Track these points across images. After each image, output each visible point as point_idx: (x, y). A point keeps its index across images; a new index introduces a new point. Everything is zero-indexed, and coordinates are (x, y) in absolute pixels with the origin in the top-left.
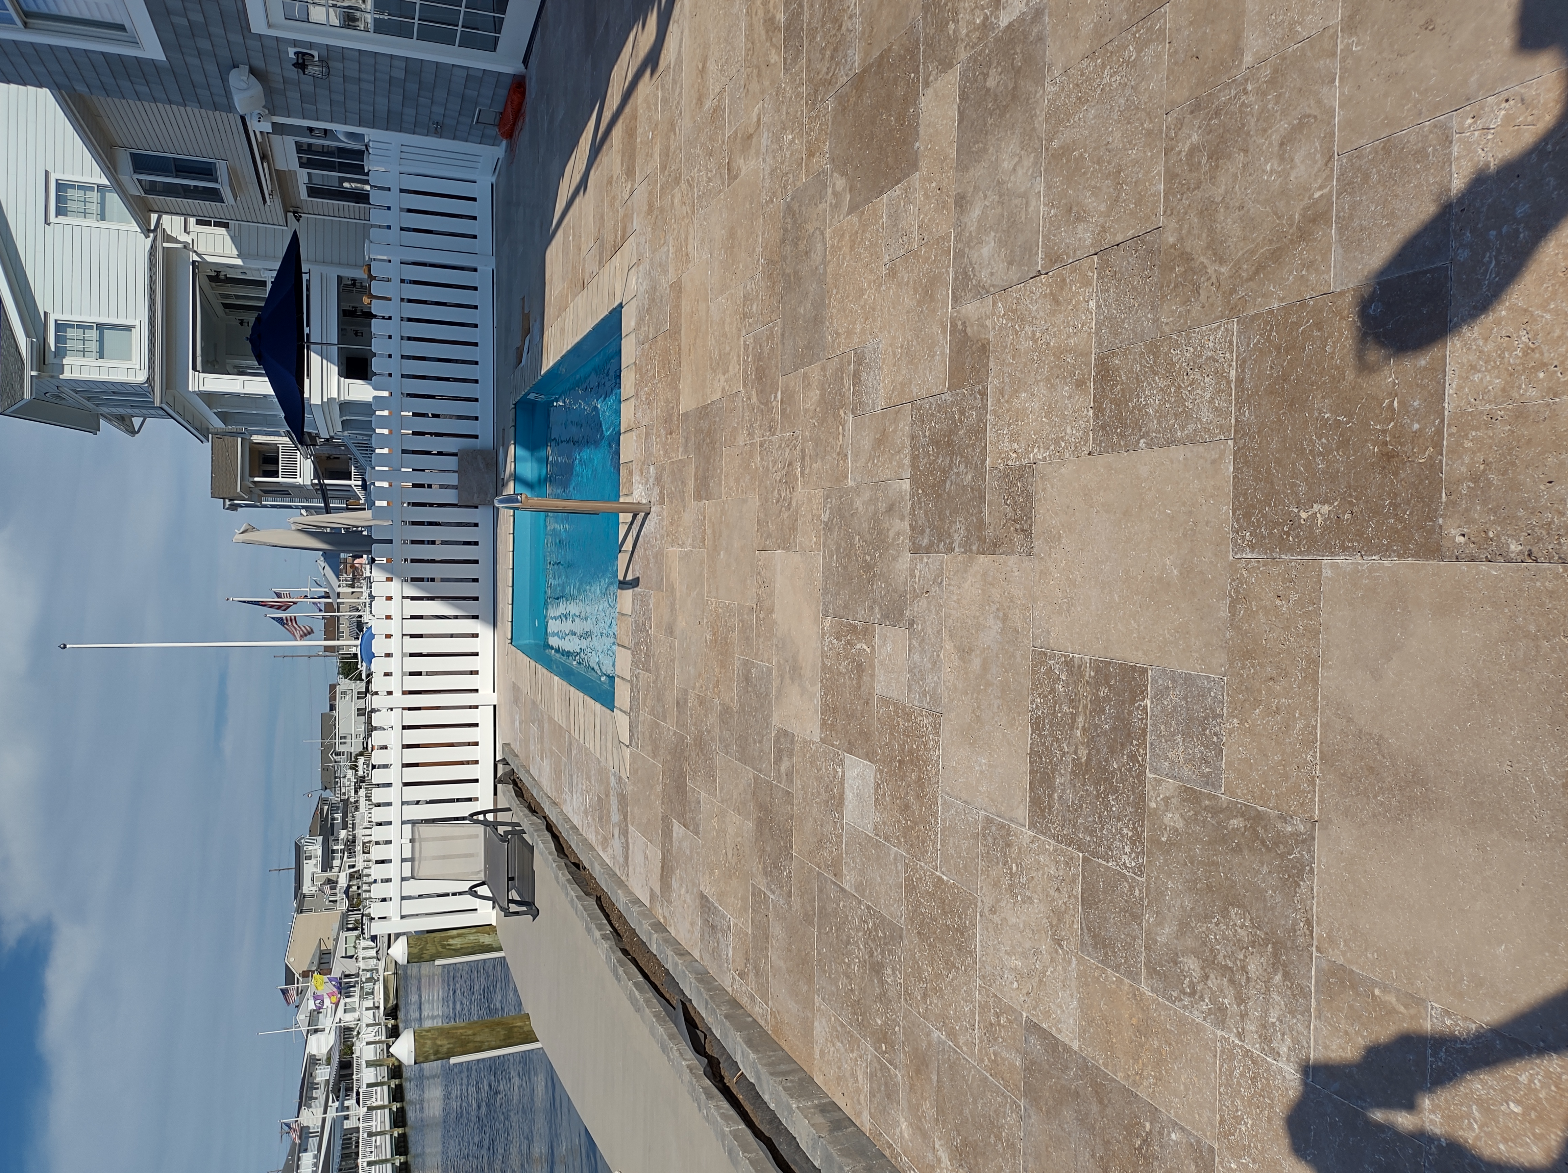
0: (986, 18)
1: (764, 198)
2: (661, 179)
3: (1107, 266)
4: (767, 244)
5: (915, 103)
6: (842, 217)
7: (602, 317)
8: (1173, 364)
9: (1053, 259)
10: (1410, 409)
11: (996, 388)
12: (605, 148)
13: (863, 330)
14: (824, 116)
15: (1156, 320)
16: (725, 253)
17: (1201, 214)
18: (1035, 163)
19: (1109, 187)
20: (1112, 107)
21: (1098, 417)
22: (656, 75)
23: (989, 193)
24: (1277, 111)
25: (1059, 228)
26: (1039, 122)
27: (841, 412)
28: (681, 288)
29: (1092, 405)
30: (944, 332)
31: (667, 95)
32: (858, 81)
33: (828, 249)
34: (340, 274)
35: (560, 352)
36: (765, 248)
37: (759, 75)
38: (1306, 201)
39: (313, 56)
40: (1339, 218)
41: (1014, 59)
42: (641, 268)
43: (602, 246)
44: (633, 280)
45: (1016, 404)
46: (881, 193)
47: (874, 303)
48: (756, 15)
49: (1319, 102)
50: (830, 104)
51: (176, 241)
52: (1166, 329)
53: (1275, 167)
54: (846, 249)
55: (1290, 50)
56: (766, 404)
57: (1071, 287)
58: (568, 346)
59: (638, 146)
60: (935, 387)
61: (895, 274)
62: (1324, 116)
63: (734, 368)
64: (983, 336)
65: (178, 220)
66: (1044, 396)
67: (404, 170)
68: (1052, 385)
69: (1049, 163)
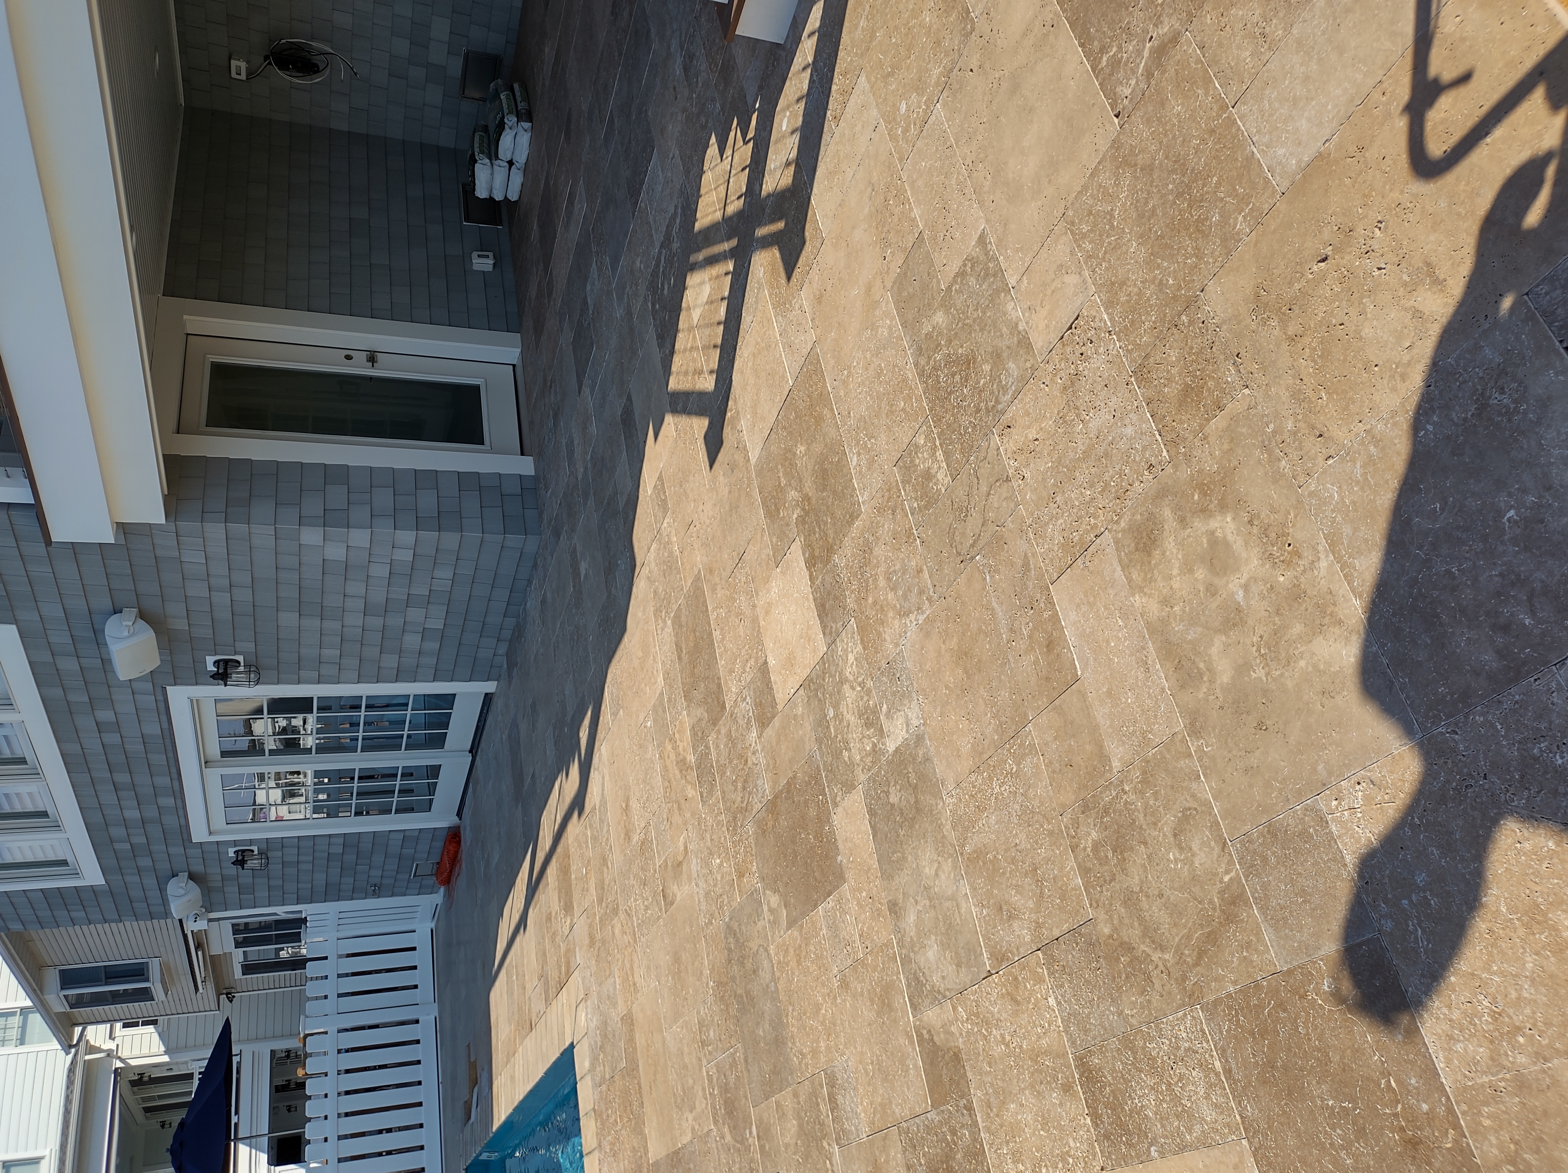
0: (874, 745)
1: (702, 921)
2: (599, 912)
3: (1054, 961)
4: (713, 966)
5: (828, 821)
6: (782, 932)
7: (554, 1059)
8: (1154, 1059)
9: (1000, 958)
10: (1411, 1088)
11: (981, 1100)
12: (541, 886)
13: (828, 1047)
14: (746, 839)
15: (1120, 1013)
16: (673, 978)
17: (1125, 903)
18: (955, 867)
19: (1030, 885)
20: (1009, 813)
21: (1097, 1125)
22: (583, 817)
23: (919, 898)
24: (1159, 807)
25: (995, 927)
26: (947, 831)
27: (825, 1144)
28: (632, 1020)
29: (1087, 1112)
30: (912, 1042)
31: (595, 833)
32: (772, 806)
33: (775, 966)
34: (273, 1048)
35: (512, 1103)
36: (712, 970)
37: (679, 809)
38: (1219, 885)
39: (252, 851)
40: (1256, 898)
41: (908, 777)
42: (589, 1003)
43: (547, 983)
44: (582, 1017)
45: (1007, 1116)
46: (816, 906)
47: (833, 1017)
48: (668, 757)
49: (1193, 796)
50: (751, 829)
51: (99, 1050)
52: (1134, 1021)
53: (1177, 855)
54: (793, 964)
55: (1150, 754)
56: (742, 1142)
57: (1025, 986)
58: (520, 1095)
59: (574, 882)
60: (917, 1106)
61: (847, 985)
62: (1203, 808)
63: (701, 1104)
64: (953, 1044)
65: (104, 1028)
66: (1034, 1105)
67: (341, 935)
68: (1038, 1092)
69: (967, 866)
